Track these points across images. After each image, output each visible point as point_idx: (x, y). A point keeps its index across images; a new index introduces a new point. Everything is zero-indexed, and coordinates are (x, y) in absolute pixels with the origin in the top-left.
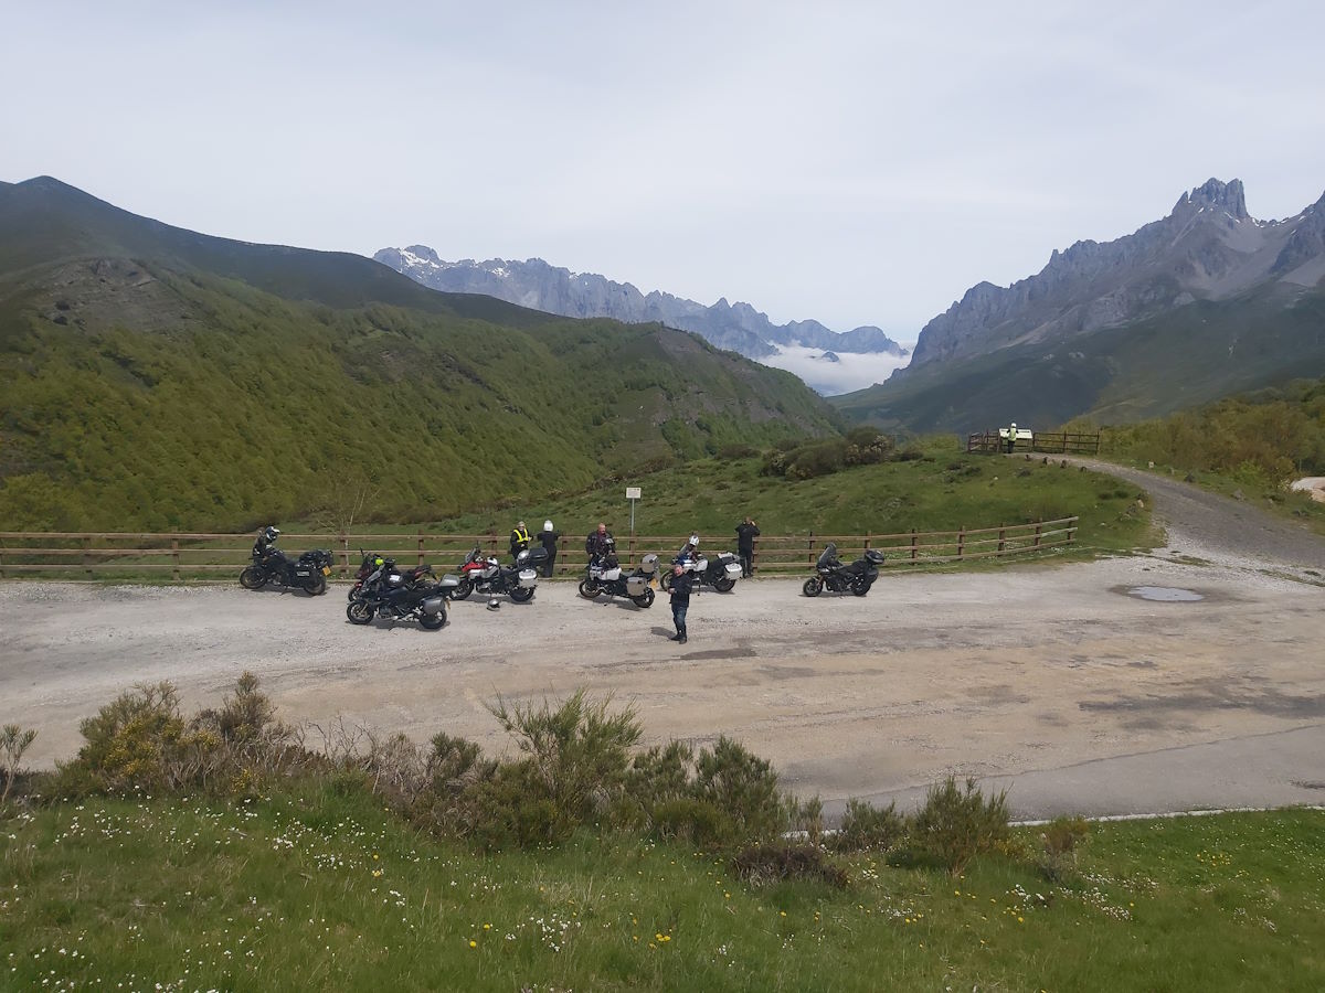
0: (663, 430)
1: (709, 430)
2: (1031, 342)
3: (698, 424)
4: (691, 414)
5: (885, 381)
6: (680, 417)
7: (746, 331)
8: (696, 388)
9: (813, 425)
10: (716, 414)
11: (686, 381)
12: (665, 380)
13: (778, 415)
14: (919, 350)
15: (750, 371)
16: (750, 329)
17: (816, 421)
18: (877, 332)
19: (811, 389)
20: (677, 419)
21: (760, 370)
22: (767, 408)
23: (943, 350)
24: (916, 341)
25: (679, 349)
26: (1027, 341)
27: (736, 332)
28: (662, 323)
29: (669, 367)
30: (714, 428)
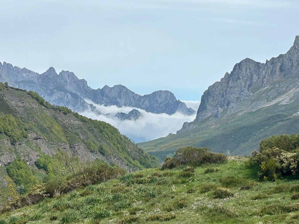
0: (7, 169)
1: (45, 168)
2: (284, 103)
3: (37, 164)
4: (31, 156)
5: (178, 132)
6: (22, 159)
7: (71, 93)
8: (34, 135)
9: (127, 165)
10: (51, 156)
11: (26, 130)
12: (10, 128)
13: (100, 157)
14: (202, 108)
15: (77, 122)
16: (74, 91)
17: (130, 162)
18: (169, 95)
19: (125, 137)
20: (19, 160)
21: (85, 121)
22: (91, 151)
23: (219, 109)
24: (200, 102)
25: (20, 104)
26: (280, 102)
27: (63, 93)
28: (6, 83)
29: (12, 119)
30: (50, 167)
